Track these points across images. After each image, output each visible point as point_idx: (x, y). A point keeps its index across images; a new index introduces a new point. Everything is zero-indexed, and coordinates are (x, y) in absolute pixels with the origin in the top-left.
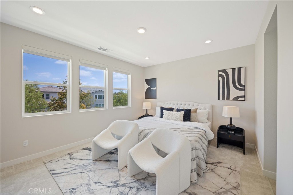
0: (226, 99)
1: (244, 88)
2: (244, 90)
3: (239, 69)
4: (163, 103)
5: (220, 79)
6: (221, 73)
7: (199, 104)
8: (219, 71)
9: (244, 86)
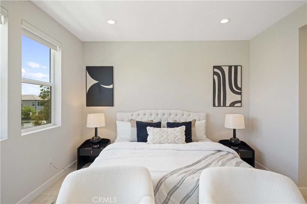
0: (222, 105)
1: (240, 91)
2: (240, 94)
3: (236, 67)
4: (131, 114)
5: (216, 78)
6: (216, 70)
7: (191, 113)
8: (215, 67)
9: (240, 89)
